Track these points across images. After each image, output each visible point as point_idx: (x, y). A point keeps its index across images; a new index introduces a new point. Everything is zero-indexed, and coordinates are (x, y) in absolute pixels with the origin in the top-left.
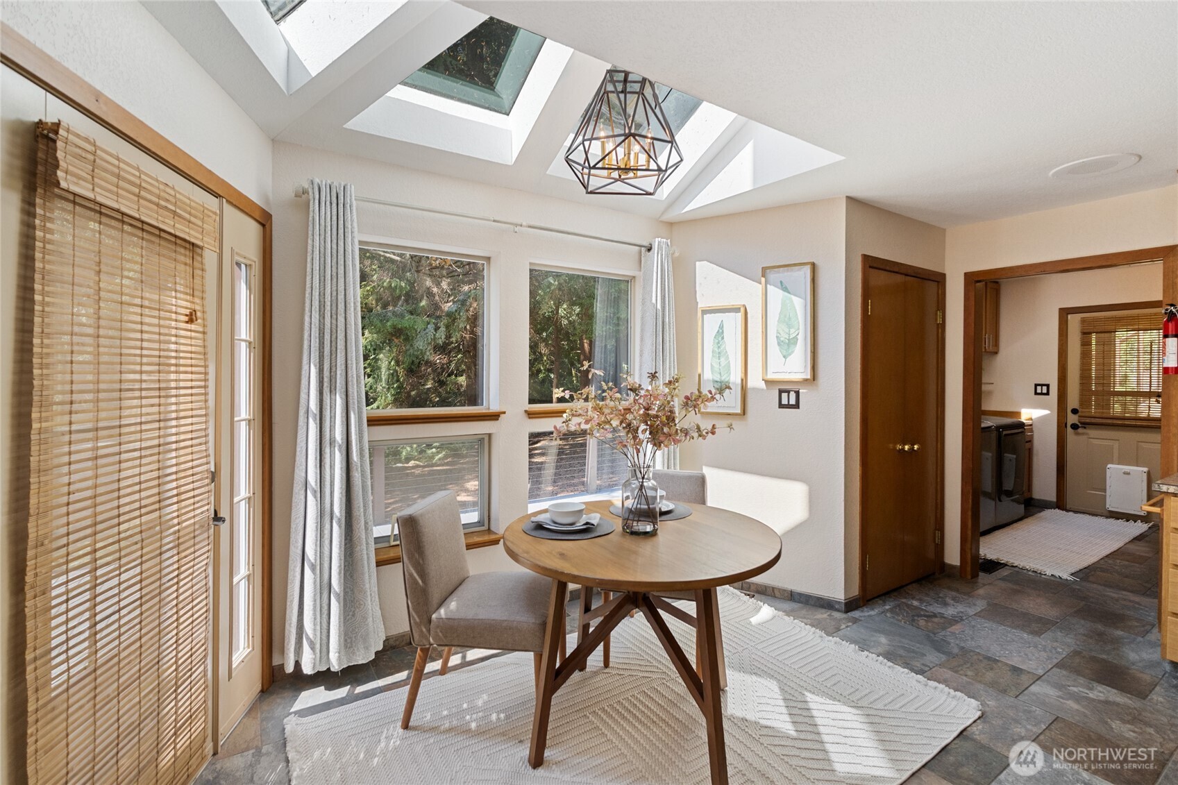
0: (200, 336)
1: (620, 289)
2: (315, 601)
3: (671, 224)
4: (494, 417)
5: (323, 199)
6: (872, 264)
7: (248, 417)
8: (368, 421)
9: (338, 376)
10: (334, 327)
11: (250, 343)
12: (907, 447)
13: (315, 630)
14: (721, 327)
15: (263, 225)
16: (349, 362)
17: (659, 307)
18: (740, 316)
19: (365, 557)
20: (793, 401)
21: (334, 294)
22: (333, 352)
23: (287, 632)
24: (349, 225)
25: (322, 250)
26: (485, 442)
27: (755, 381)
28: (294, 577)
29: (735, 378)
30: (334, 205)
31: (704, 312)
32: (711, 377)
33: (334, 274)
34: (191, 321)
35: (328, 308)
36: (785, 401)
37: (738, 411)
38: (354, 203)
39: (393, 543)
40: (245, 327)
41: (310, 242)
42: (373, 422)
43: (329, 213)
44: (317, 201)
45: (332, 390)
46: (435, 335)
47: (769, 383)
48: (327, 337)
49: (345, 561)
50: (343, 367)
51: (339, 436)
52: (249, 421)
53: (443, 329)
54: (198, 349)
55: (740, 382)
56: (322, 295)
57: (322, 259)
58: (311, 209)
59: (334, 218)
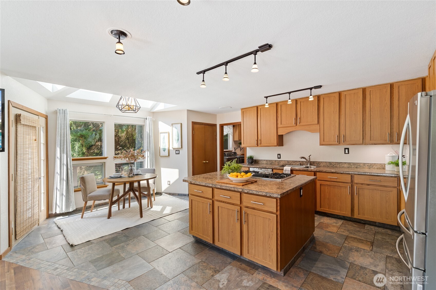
0: (36, 143)
1: (141, 127)
2: (60, 198)
3: (153, 113)
4: (106, 158)
5: (61, 112)
6: (194, 123)
7: (43, 159)
8: (72, 160)
9: (65, 150)
10: (64, 139)
11: (44, 144)
12: (205, 162)
13: (60, 204)
14: (164, 136)
15: (46, 118)
16: (67, 147)
17: (149, 132)
18: (168, 134)
19: (71, 188)
20: (178, 153)
21: (64, 132)
22: (64, 145)
23: (53, 205)
24: (67, 118)
25: (61, 123)
26: (103, 165)
27: (171, 148)
28: (55, 193)
29: (167, 148)
30: (64, 114)
31: (161, 133)
32: (162, 148)
33: (64, 128)
34: (35, 141)
35: (62, 136)
36: (177, 153)
37: (168, 155)
38: (68, 112)
39: (79, 187)
40: (43, 140)
41: (58, 122)
42: (73, 160)
43: (62, 115)
44: (59, 113)
45: (64, 153)
46: (95, 137)
47: (174, 149)
48: (62, 142)
49: (67, 190)
50: (66, 148)
51: (65, 163)
52: (44, 160)
53: (98, 135)
54: (36, 146)
55: (168, 148)
56: (61, 133)
57: (61, 125)
58: (58, 115)
59: (64, 116)
